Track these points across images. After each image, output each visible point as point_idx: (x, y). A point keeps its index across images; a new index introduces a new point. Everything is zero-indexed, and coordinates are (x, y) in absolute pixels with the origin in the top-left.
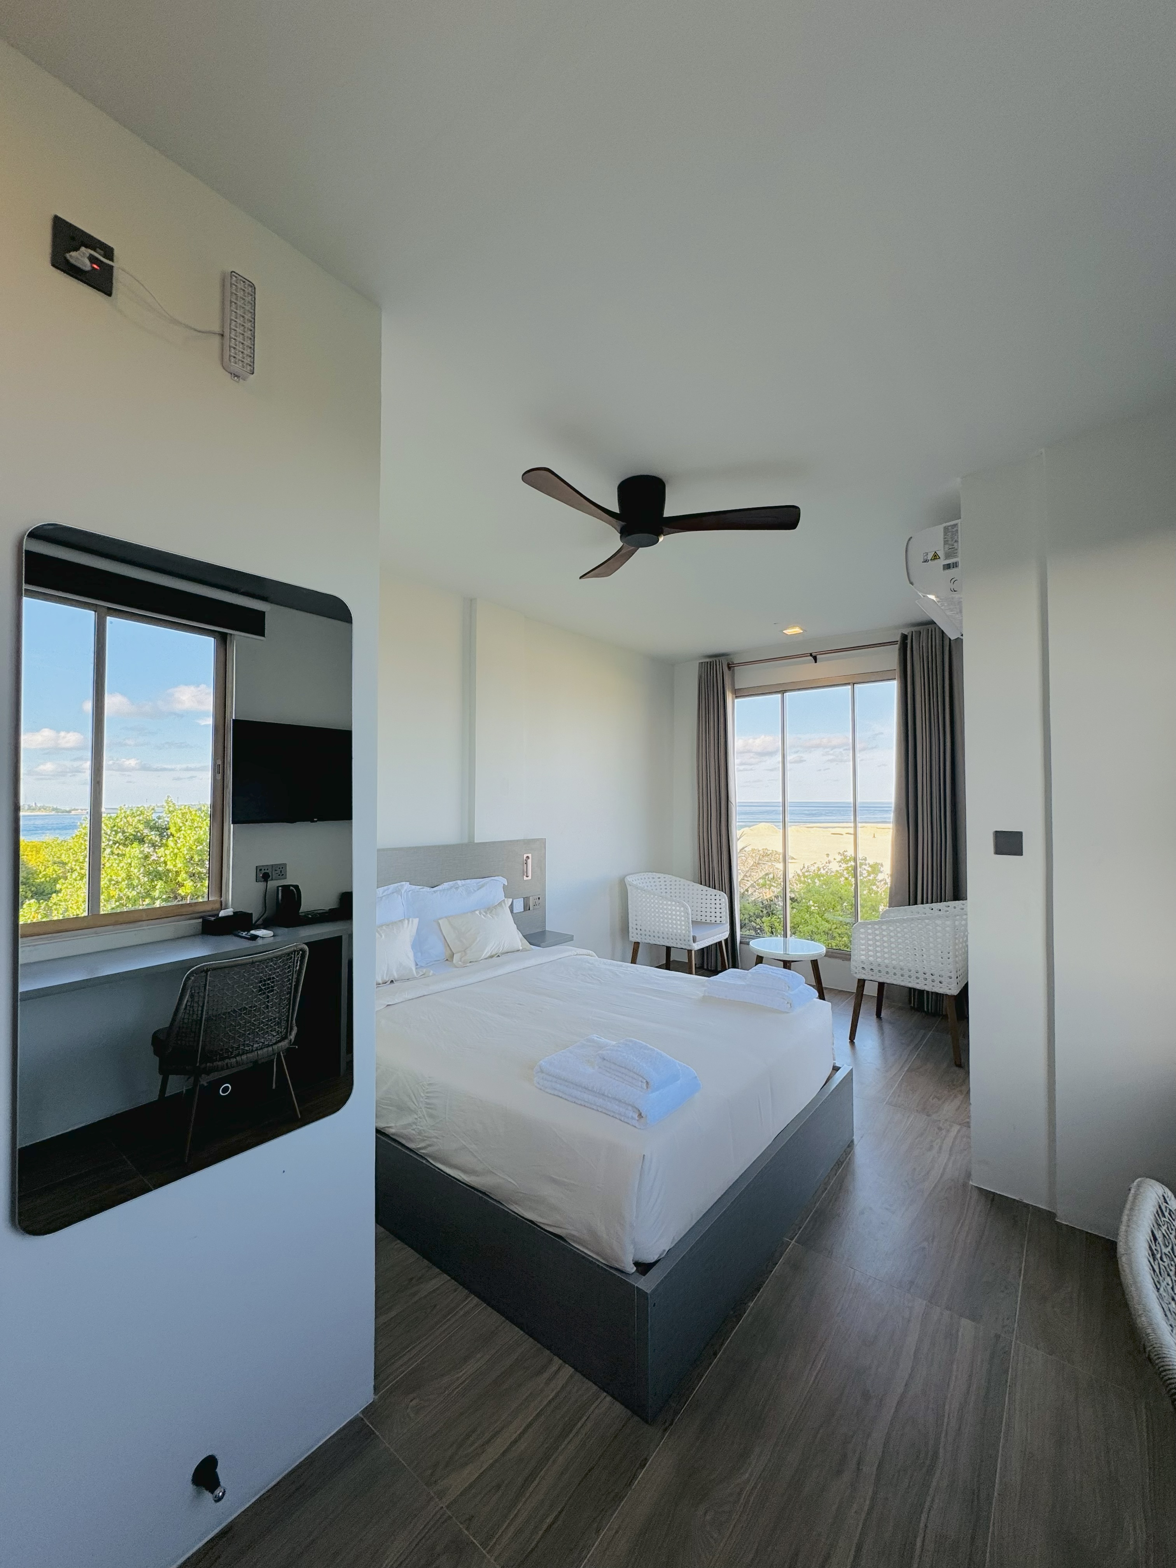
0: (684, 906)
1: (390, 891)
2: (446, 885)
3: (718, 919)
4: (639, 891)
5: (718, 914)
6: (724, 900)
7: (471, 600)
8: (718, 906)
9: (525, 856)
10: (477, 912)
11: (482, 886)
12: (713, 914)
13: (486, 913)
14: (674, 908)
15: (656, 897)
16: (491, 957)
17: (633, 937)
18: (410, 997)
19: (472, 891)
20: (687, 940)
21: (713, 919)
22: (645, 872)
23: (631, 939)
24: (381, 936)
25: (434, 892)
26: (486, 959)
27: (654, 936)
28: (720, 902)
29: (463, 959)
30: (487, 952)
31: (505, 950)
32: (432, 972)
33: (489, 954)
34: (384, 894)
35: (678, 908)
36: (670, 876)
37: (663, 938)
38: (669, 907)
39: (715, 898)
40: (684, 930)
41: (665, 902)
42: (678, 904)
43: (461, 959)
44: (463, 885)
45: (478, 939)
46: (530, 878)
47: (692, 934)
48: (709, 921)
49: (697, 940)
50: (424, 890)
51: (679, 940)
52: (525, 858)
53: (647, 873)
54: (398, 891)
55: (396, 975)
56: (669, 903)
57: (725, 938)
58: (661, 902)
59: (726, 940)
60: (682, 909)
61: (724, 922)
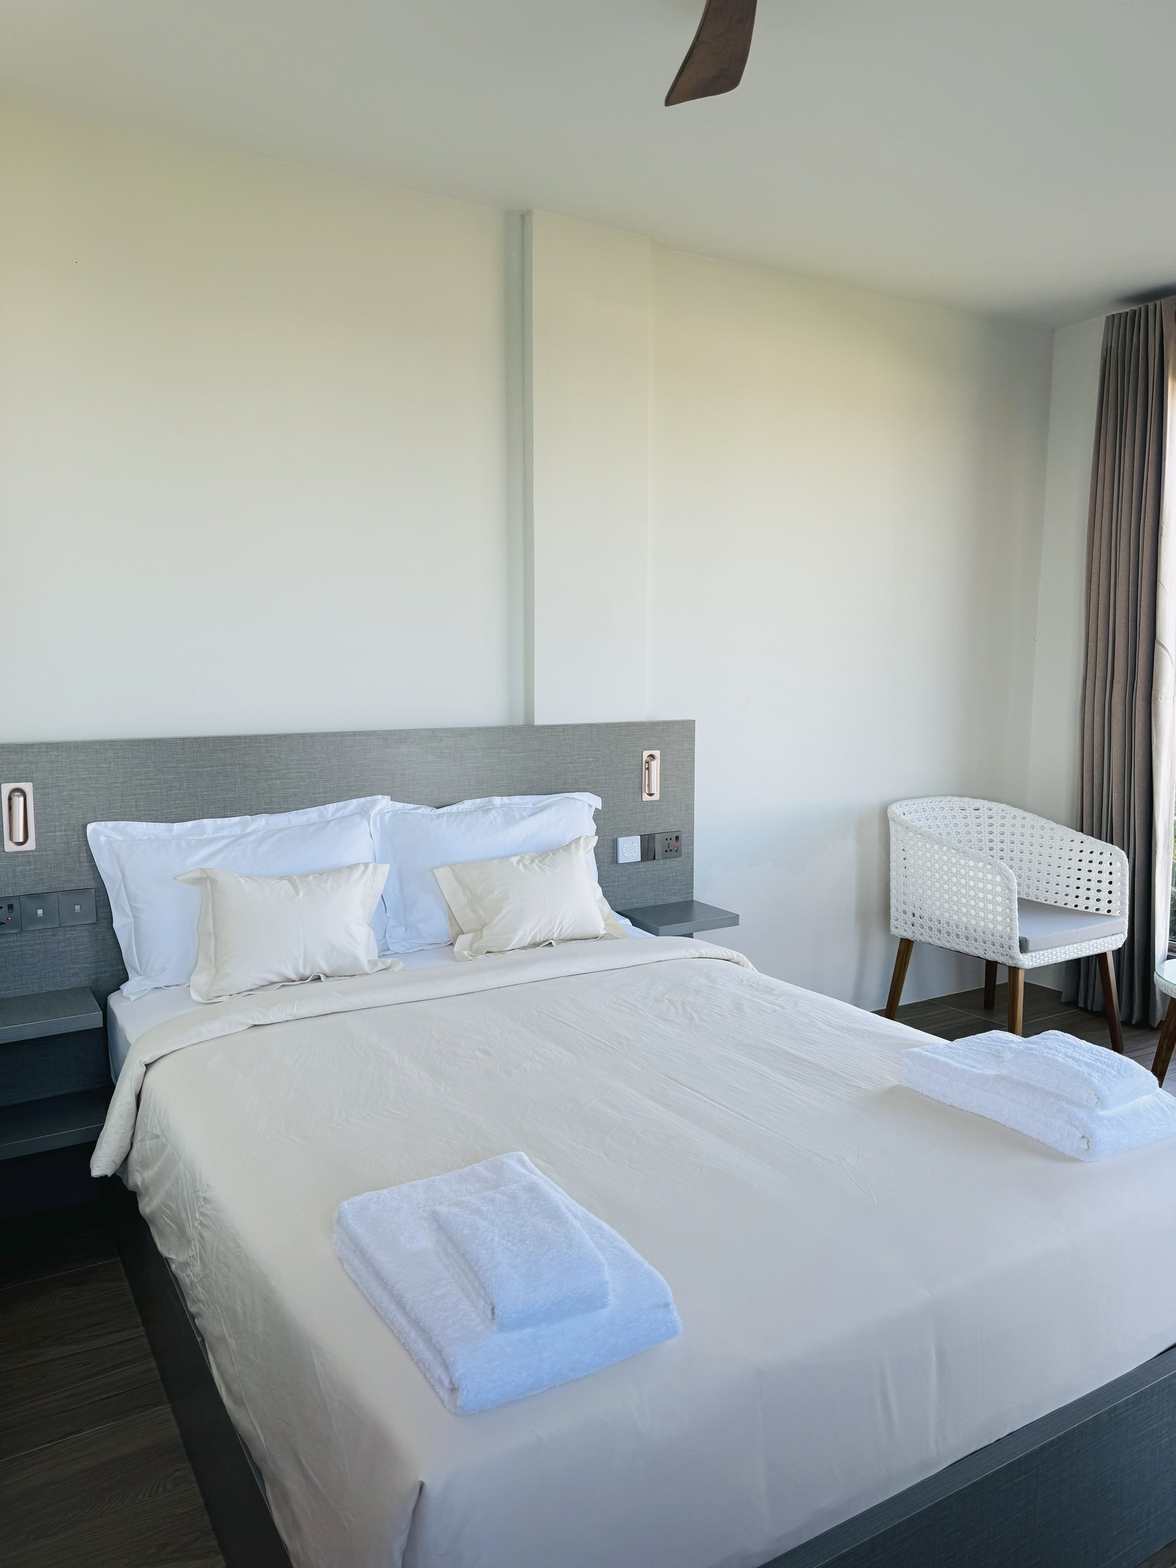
0: (1001, 872)
1: (348, 811)
2: (468, 804)
3: (1104, 906)
4: (911, 834)
5: (1104, 895)
6: (1119, 864)
7: (523, 217)
8: (1105, 877)
9: (646, 754)
10: (514, 860)
11: (542, 810)
12: (1093, 894)
13: (532, 861)
14: (980, 875)
15: (945, 848)
16: (536, 945)
17: (901, 929)
18: (303, 1013)
19: (518, 817)
20: (1006, 947)
21: (1092, 905)
22: (945, 795)
23: (893, 930)
24: (297, 893)
25: (438, 816)
26: (524, 948)
27: (940, 931)
28: (1112, 869)
29: (475, 946)
30: (525, 934)
31: (565, 935)
32: (402, 964)
33: (528, 940)
34: (336, 817)
35: (989, 877)
36: (1003, 806)
37: (958, 936)
38: (972, 873)
39: (1102, 858)
40: (1000, 923)
41: (962, 862)
42: (989, 867)
43: (472, 944)
44: (503, 806)
45: (504, 911)
46: (656, 797)
47: (1017, 935)
48: (1083, 909)
49: (1031, 946)
50: (420, 811)
51: (989, 944)
52: (645, 758)
53: (949, 798)
54: (364, 813)
55: (324, 966)
56: (971, 863)
57: (1115, 948)
58: (954, 860)
59: (1118, 953)
60: (998, 878)
61: (1117, 914)
